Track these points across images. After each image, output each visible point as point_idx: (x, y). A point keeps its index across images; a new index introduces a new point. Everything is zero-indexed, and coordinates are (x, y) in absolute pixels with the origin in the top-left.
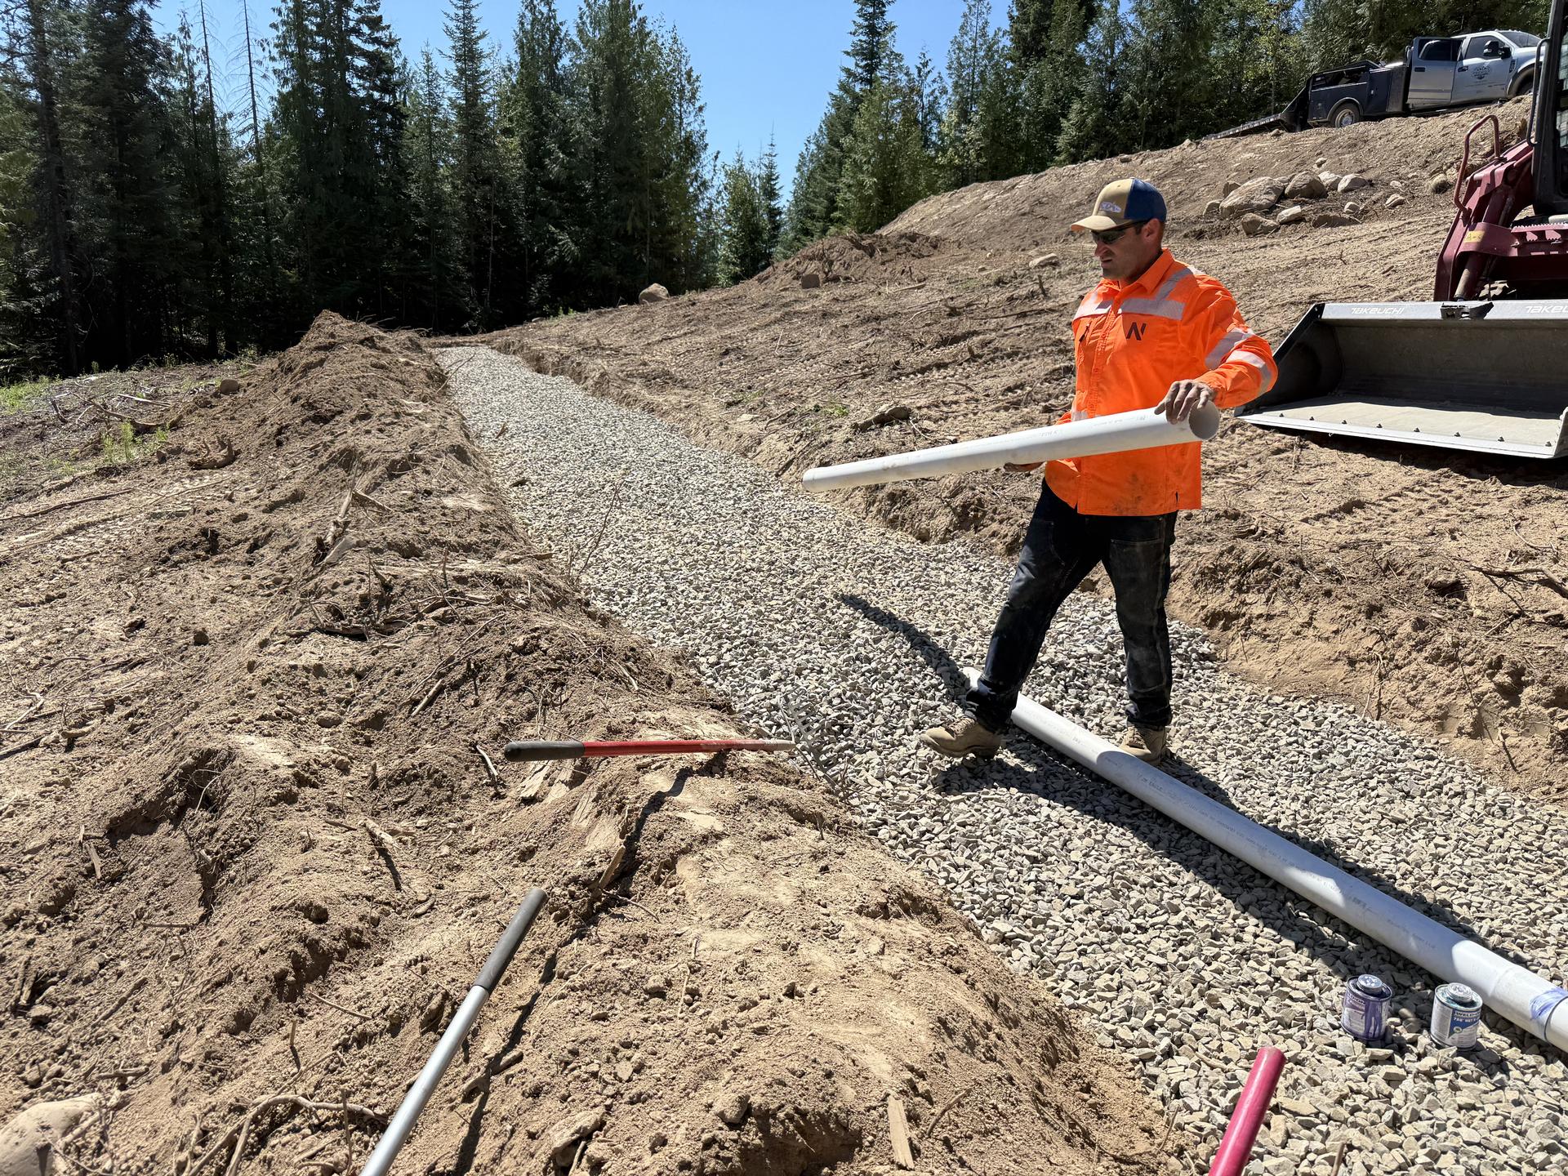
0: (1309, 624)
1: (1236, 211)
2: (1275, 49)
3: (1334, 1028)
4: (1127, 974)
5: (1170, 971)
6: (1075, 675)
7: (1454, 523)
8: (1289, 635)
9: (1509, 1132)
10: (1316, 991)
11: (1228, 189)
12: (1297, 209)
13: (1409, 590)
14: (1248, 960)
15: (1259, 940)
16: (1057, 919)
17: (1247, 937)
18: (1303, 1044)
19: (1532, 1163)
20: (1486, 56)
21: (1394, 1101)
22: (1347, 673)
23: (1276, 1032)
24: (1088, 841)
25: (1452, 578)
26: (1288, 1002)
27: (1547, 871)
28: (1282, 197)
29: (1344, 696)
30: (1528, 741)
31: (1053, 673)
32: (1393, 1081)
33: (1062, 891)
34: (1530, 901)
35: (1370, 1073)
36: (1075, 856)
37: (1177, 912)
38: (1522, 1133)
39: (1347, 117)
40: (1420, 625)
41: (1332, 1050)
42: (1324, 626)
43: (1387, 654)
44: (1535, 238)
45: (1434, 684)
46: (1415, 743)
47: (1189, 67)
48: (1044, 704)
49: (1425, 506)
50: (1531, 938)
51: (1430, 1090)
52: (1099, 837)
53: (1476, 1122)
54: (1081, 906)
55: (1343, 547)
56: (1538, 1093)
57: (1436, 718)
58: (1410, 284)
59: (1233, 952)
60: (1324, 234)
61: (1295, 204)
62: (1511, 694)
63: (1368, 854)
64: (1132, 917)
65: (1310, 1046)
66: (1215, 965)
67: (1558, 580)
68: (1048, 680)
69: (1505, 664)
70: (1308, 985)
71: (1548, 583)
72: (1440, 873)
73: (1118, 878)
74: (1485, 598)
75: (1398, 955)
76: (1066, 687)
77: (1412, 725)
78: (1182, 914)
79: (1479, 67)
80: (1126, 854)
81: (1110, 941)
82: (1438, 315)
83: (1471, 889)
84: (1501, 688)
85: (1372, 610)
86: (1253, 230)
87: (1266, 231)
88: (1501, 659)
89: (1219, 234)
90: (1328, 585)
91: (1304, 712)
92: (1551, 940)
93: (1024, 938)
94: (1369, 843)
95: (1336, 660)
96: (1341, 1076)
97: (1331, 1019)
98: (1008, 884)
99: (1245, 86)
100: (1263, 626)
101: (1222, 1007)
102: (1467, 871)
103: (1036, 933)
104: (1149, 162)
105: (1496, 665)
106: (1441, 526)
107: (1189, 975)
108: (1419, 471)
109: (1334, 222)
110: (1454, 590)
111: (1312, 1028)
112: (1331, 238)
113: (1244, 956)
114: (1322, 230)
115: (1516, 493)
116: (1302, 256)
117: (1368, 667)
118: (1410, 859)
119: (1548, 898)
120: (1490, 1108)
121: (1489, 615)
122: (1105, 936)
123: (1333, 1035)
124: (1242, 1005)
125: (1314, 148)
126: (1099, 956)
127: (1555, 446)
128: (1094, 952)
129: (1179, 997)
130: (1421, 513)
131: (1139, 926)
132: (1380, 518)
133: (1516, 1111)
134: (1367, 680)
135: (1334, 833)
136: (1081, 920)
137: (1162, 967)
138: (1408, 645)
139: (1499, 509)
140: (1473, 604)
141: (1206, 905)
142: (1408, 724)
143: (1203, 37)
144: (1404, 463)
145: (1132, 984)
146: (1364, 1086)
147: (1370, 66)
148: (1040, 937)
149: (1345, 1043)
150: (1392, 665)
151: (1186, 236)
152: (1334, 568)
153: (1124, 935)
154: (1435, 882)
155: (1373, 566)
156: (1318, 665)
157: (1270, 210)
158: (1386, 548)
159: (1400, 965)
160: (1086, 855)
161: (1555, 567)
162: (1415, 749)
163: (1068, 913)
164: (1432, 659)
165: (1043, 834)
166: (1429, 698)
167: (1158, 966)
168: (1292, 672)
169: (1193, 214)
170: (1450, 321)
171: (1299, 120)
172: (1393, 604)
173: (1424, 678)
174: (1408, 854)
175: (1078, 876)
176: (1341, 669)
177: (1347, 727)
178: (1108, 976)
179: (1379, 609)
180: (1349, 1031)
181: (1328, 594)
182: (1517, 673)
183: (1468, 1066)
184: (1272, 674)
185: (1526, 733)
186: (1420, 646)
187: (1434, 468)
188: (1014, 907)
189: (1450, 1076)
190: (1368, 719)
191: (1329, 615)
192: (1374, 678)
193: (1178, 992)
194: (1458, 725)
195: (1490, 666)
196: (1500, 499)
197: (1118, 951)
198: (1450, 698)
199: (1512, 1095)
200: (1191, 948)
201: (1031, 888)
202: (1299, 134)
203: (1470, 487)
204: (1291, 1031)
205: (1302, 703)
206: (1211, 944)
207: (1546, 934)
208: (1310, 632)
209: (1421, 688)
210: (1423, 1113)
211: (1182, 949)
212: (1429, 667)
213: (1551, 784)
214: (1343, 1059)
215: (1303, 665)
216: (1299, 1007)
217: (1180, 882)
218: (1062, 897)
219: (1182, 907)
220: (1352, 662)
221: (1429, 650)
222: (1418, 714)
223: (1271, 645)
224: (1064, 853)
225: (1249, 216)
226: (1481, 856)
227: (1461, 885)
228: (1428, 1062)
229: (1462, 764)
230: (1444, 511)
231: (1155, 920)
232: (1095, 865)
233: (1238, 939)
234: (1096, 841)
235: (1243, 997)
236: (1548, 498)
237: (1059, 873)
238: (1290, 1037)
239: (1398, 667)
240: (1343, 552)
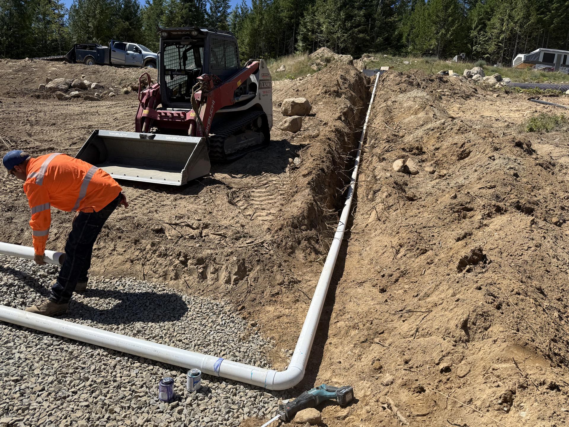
0: (114, 250)
1: (53, 90)
2: (59, 31)
3: (157, 401)
4: (73, 416)
5: (91, 406)
6: (19, 288)
7: (155, 208)
8: (107, 255)
9: (217, 412)
10: (147, 390)
11: (48, 81)
12: (77, 92)
13: (146, 233)
14: (120, 388)
15: (123, 378)
16: (34, 405)
17: (118, 379)
18: (148, 413)
19: (225, 420)
20: (134, 51)
21: (182, 420)
22: (131, 266)
23: (138, 413)
24: (41, 362)
25: (160, 228)
26: (139, 399)
27: (204, 319)
28: (71, 87)
29: (131, 274)
30: (191, 277)
31: (8, 289)
32: (180, 412)
33: (34, 390)
34: (203, 330)
35: (173, 413)
36: (36, 372)
37: (88, 379)
38: (220, 411)
39: (90, 62)
40: (153, 245)
41: (158, 410)
42: (120, 250)
43: (144, 256)
44: (164, 115)
45: (161, 264)
46: (158, 286)
47: (23, 29)
48: (6, 305)
49: (145, 203)
50: (206, 343)
51: (192, 410)
52: (47, 359)
53: (207, 414)
54: (45, 393)
55: (121, 220)
56: (221, 395)
57: (163, 276)
58: (123, 124)
59: (114, 388)
60: (89, 103)
61: (76, 90)
62: (184, 263)
63: (152, 331)
64: (69, 389)
65: (151, 412)
66: (109, 396)
67: (191, 224)
68: (6, 293)
69: (182, 254)
70: (144, 389)
71: (188, 225)
72: (176, 330)
73: (59, 374)
74: (171, 233)
75: (170, 365)
76: (16, 294)
77: (156, 280)
78: (90, 380)
79: (132, 55)
80: (60, 362)
81: (62, 404)
82: (139, 137)
83: (186, 332)
84: (182, 262)
85: (136, 242)
86: (60, 98)
87: (66, 99)
88: (180, 252)
89: (46, 97)
90: (119, 235)
91: (118, 283)
92: (211, 341)
93: (19, 420)
94: (151, 327)
95: (126, 261)
96: (164, 419)
97: (156, 398)
98: (5, 397)
99: (48, 42)
100: (97, 253)
101: (116, 412)
102: (183, 326)
103: (25, 416)
104: (10, 64)
105: (179, 255)
106: (152, 209)
107: (100, 404)
108: (140, 190)
109: (92, 99)
110: (160, 231)
111: (149, 405)
112: (92, 105)
113: (119, 387)
114: (87, 102)
115: (172, 197)
116: (83, 110)
117: (138, 262)
118: (165, 328)
119: (207, 328)
120: (210, 407)
121: (173, 238)
122: (59, 402)
123: (157, 404)
124: (122, 407)
125: (80, 71)
126: (58, 413)
127: (181, 181)
128: (55, 412)
129: (98, 416)
130: (144, 205)
131: (73, 392)
132: (131, 208)
133: (217, 404)
134: (138, 267)
135: (139, 327)
136: (46, 400)
137: (87, 406)
138: (150, 252)
139: (168, 202)
140: (167, 235)
141: (99, 372)
142: (154, 280)
143: (28, 18)
144: (135, 188)
145: (76, 419)
146: (172, 419)
147: (96, 46)
148: (28, 417)
149: (162, 405)
150: (146, 260)
151: (32, 96)
152: (120, 228)
153: (67, 399)
154: (175, 334)
155: (133, 225)
156: (120, 264)
157: (66, 91)
158: (136, 218)
159: (172, 368)
160: (42, 369)
161: (189, 220)
162: (158, 288)
163: (39, 399)
164: (159, 256)
165: (18, 367)
166: (160, 269)
167: (86, 406)
168: (111, 269)
169: (34, 88)
170: (143, 139)
171: (72, 59)
172: (143, 238)
173: (157, 263)
174: (164, 327)
175: (40, 380)
176: (128, 265)
177: (135, 285)
178: (65, 420)
179: (138, 241)
180: (162, 400)
181: (120, 238)
182: (185, 256)
183: (200, 395)
184: (103, 271)
185: (191, 275)
186: (154, 252)
187: (145, 189)
188: (10, 408)
189: (196, 402)
190: (141, 281)
191: (121, 246)
192: (140, 266)
193: (97, 414)
194: (170, 276)
195: (177, 255)
196: (167, 199)
197: (67, 407)
198: (167, 268)
199: (214, 399)
200: (97, 392)
201: (18, 394)
202: (73, 65)
203: (158, 195)
204: (143, 410)
205: (117, 280)
206: (105, 388)
207: (210, 340)
208: (115, 253)
209: (157, 267)
210: (192, 419)
211: (94, 395)
212: (158, 259)
213: (200, 290)
214: (162, 412)
215: (114, 265)
216: (143, 399)
217: (86, 366)
218: (34, 393)
219: (89, 377)
220: (132, 261)
221: (158, 253)
222: (157, 276)
223: (101, 260)
224: (31, 372)
225: (59, 92)
226: (186, 320)
227: (183, 332)
228: (189, 400)
229: (174, 290)
230: (151, 204)
231: (79, 387)
232: (47, 372)
233: (115, 381)
234: (45, 361)
235: (122, 404)
236: (181, 198)
237: (31, 382)
238: (143, 412)
239: (148, 260)
240: (121, 221)
